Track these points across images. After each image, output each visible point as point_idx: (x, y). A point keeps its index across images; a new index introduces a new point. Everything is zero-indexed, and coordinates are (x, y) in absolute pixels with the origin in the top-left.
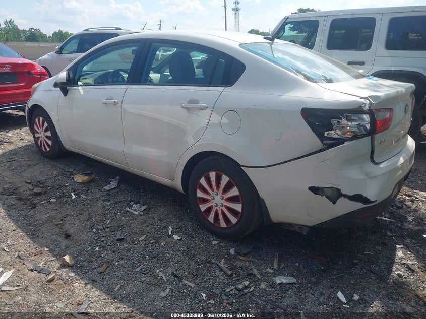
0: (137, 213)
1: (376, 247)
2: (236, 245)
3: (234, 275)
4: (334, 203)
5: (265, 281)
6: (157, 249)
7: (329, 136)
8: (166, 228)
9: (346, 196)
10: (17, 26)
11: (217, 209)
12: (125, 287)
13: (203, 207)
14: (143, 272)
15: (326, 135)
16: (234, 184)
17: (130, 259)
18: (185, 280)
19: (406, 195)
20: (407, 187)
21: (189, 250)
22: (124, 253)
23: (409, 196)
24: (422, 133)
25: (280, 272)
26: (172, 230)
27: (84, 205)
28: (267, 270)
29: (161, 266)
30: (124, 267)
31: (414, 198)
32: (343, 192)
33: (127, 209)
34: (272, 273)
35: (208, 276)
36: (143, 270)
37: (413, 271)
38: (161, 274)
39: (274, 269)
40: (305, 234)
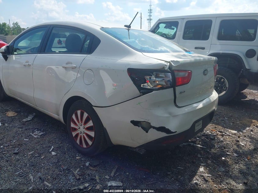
0: (36, 137)
1: (187, 164)
2: (92, 160)
3: (82, 179)
4: (147, 132)
5: (101, 184)
6: (38, 160)
7: (144, 87)
8: (50, 147)
9: (154, 128)
10: (20, 26)
11: (81, 135)
12: (3, 185)
13: (74, 134)
14: (20, 176)
15: (142, 86)
16: (90, 118)
17: (16, 166)
18: (46, 181)
19: (219, 131)
20: (222, 126)
21: (58, 162)
22: (14, 162)
23: (221, 132)
24: (244, 94)
25: (114, 179)
26: (53, 149)
27: (4, 130)
28: (106, 177)
29: (34, 171)
30: (9, 171)
31: (224, 134)
32: (152, 125)
33: (31, 134)
34: (108, 179)
35: (63, 179)
36: (20, 174)
37: (206, 181)
38: (32, 177)
39: (110, 176)
40: (142, 154)
